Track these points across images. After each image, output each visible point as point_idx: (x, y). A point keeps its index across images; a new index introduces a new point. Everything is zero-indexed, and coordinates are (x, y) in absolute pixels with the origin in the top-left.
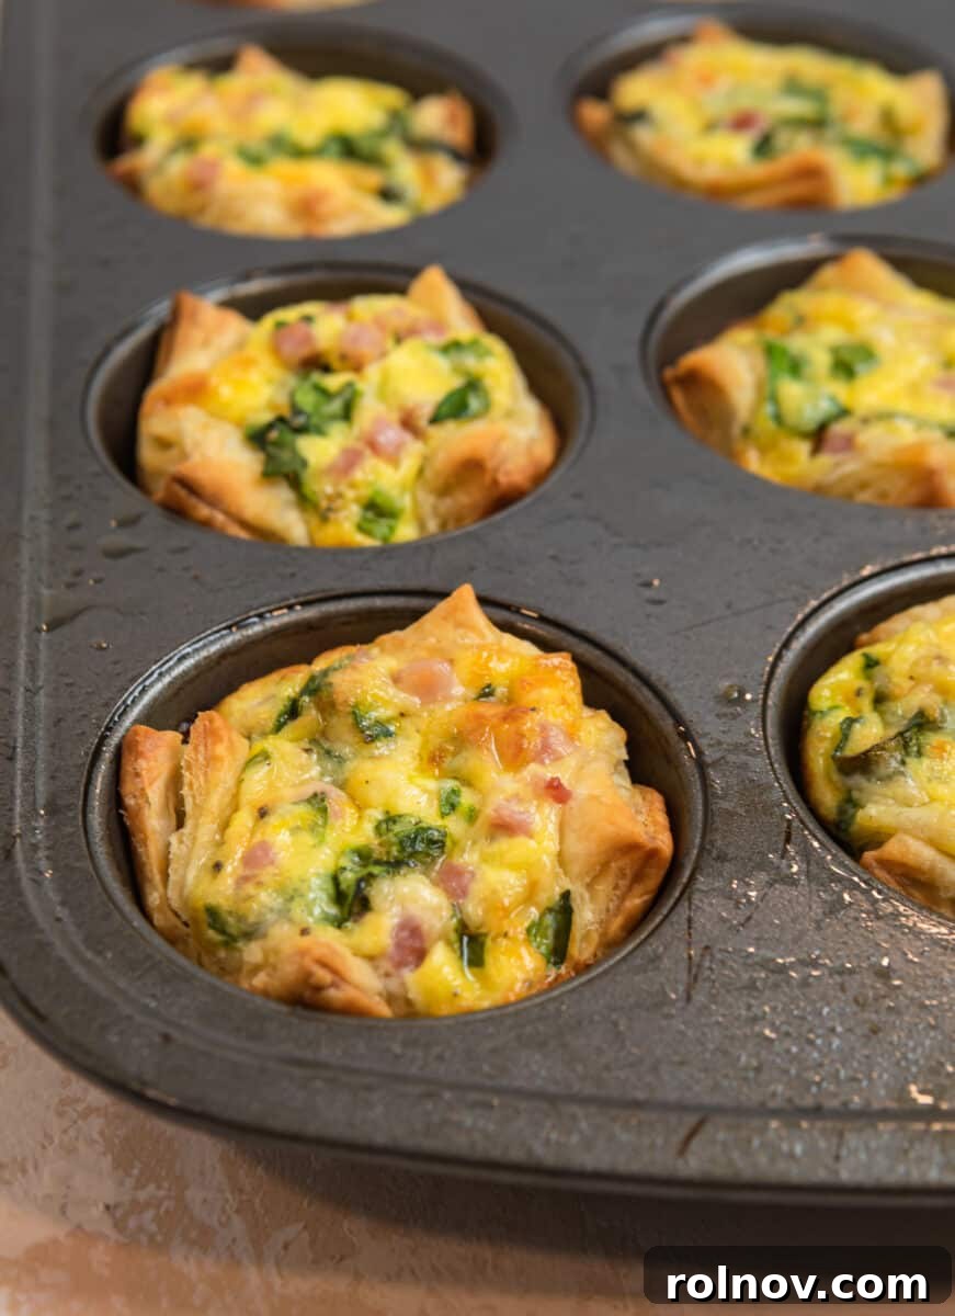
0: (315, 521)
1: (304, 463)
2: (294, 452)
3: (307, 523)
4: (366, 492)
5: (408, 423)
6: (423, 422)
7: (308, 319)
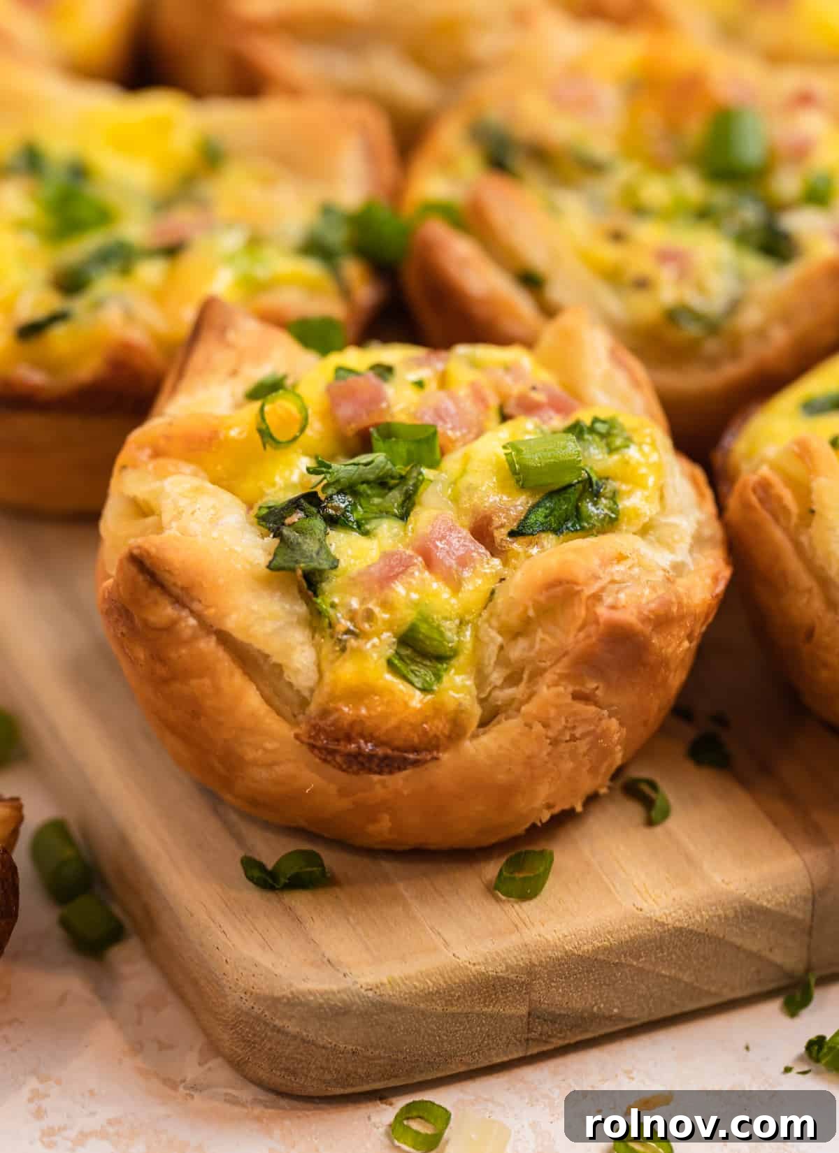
0: (327, 646)
1: (335, 565)
2: (323, 546)
3: (318, 648)
4: (408, 616)
5: (482, 532)
6: (500, 535)
7: (385, 371)
